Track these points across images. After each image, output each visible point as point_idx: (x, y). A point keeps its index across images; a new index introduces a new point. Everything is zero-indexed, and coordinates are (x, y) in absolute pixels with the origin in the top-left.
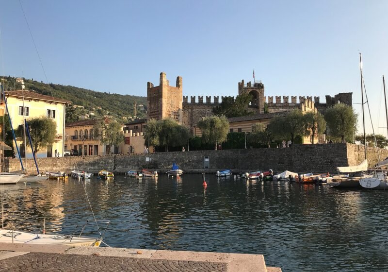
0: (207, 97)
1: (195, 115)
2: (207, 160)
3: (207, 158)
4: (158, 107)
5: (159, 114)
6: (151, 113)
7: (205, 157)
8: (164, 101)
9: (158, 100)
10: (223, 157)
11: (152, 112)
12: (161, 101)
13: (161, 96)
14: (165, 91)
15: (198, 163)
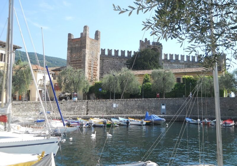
0: (115, 50)
1: (105, 65)
2: (163, 107)
3: (163, 105)
4: (80, 57)
5: (82, 63)
6: (71, 61)
7: (162, 104)
8: (87, 51)
9: (81, 50)
10: (176, 104)
11: (74, 61)
12: (85, 51)
13: (85, 47)
14: (88, 42)
15: (156, 109)
